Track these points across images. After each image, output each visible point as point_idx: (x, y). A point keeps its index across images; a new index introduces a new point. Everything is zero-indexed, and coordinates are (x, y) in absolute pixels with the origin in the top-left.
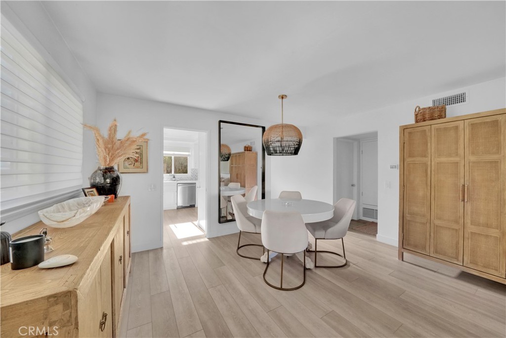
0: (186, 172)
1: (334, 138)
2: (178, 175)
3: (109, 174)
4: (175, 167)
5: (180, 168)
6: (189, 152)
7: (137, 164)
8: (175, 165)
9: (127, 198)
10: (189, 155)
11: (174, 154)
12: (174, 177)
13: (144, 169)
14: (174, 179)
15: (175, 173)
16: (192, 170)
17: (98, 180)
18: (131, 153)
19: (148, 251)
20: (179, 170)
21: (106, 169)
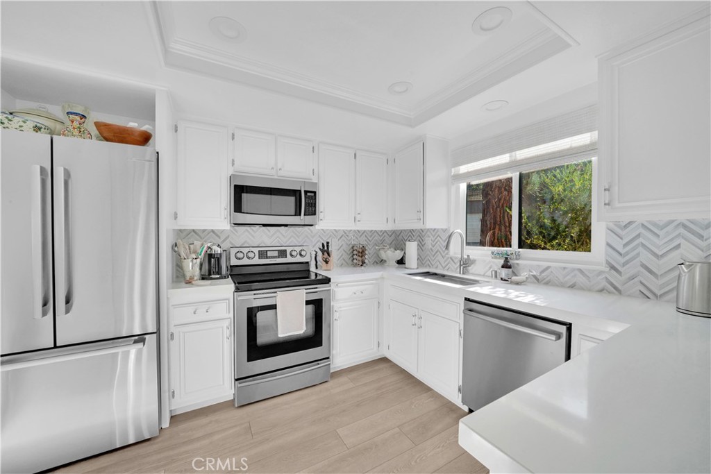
0: (582, 241)
15: (519, 246)
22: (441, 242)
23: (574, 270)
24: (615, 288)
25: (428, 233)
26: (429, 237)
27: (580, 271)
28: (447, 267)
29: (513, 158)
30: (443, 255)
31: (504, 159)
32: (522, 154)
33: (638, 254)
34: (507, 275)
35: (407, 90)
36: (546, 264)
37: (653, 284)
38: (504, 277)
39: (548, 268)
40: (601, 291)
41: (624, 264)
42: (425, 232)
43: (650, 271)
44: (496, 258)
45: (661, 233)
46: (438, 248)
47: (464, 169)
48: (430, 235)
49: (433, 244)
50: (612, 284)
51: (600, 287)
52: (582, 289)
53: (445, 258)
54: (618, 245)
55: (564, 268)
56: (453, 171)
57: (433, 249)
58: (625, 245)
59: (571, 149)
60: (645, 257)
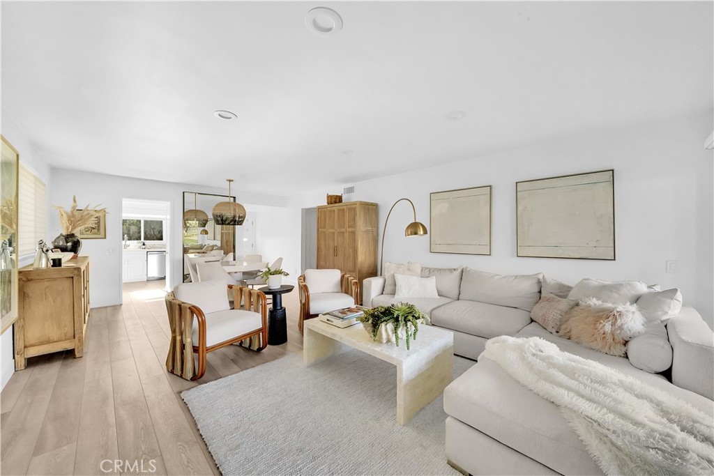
1: (302, 209)
2: (150, 243)
3: (70, 239)
4: (145, 233)
5: (153, 234)
6: (163, 215)
7: (95, 231)
9: (86, 257)
10: (164, 219)
11: (142, 218)
12: (144, 245)
13: (102, 235)
14: (144, 247)
17: (61, 243)
18: (91, 223)
19: (106, 307)
20: (151, 236)
21: (68, 235)
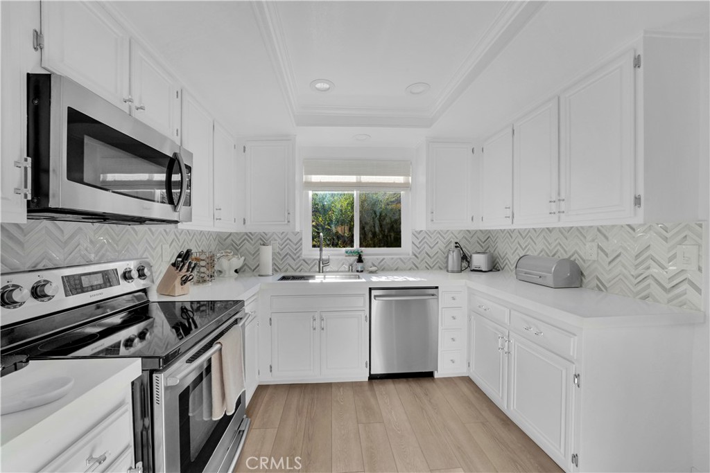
0: (396, 242)
2: (371, 253)
4: (362, 228)
5: (377, 230)
6: (406, 174)
8: (361, 221)
10: (406, 186)
11: (358, 185)
12: (360, 260)
14: (359, 266)
15: (361, 245)
16: (416, 234)
20: (374, 234)
22: (292, 245)
23: (397, 259)
24: (416, 267)
25: (275, 236)
26: (276, 240)
27: (400, 259)
28: (300, 269)
29: (359, 181)
30: (295, 257)
31: (352, 179)
32: (366, 179)
33: (424, 247)
34: (362, 267)
35: (329, 89)
36: (381, 257)
37: (430, 262)
38: (359, 269)
39: (383, 259)
40: (410, 269)
41: (419, 253)
42: (268, 236)
43: (429, 256)
44: (349, 256)
45: (432, 236)
46: (288, 251)
47: (315, 178)
48: (277, 238)
49: (281, 247)
50: (414, 264)
51: (409, 268)
52: (402, 270)
53: (297, 261)
54: (417, 242)
55: (392, 258)
56: (305, 178)
57: (281, 252)
58: (420, 243)
59: (394, 183)
60: (427, 249)
